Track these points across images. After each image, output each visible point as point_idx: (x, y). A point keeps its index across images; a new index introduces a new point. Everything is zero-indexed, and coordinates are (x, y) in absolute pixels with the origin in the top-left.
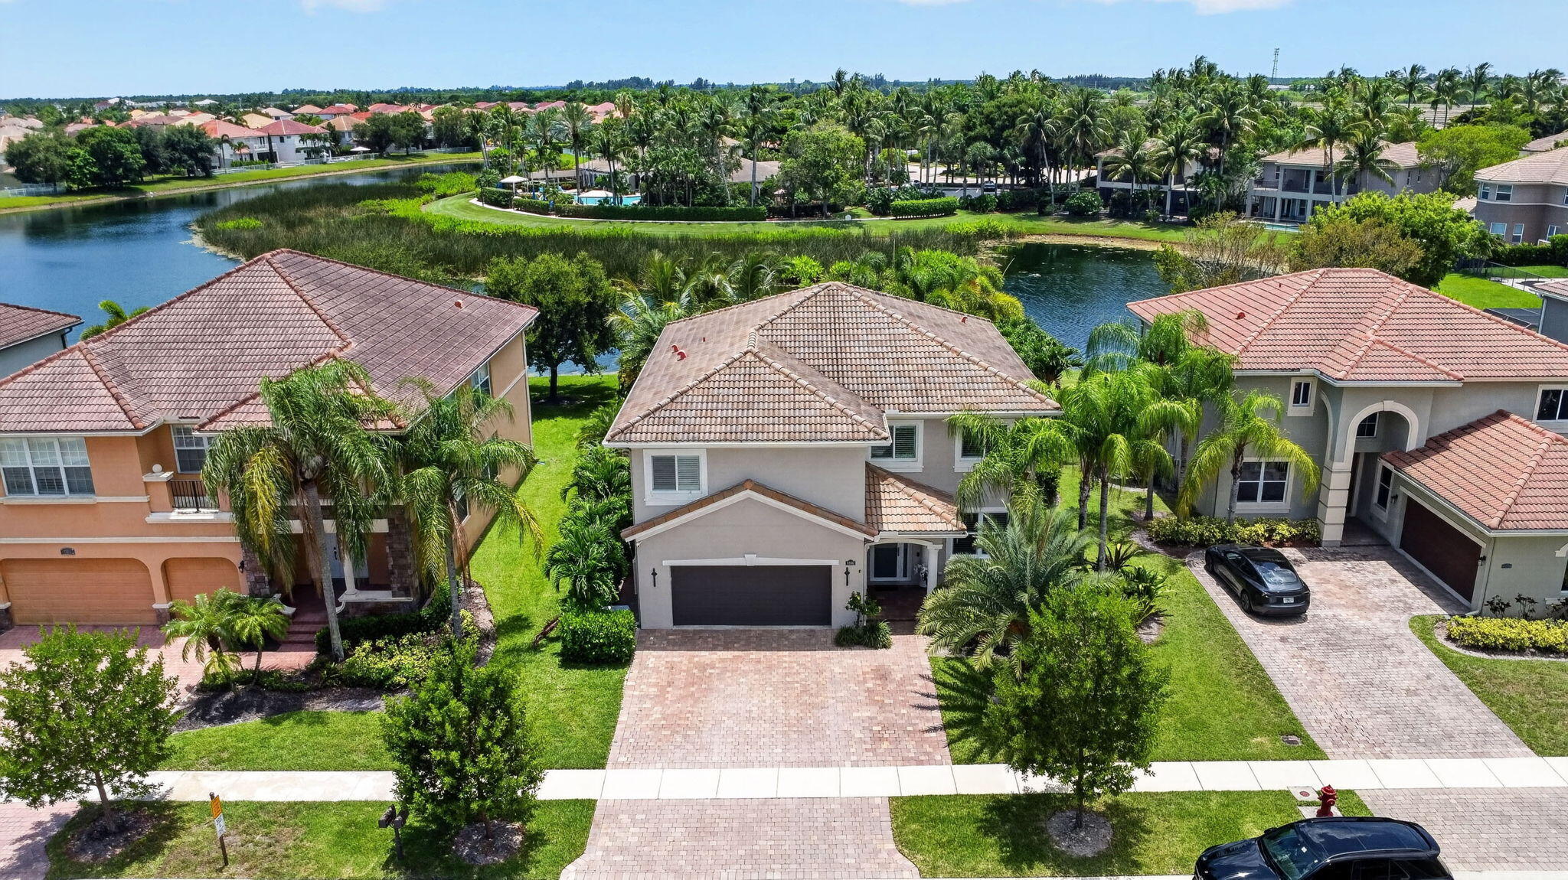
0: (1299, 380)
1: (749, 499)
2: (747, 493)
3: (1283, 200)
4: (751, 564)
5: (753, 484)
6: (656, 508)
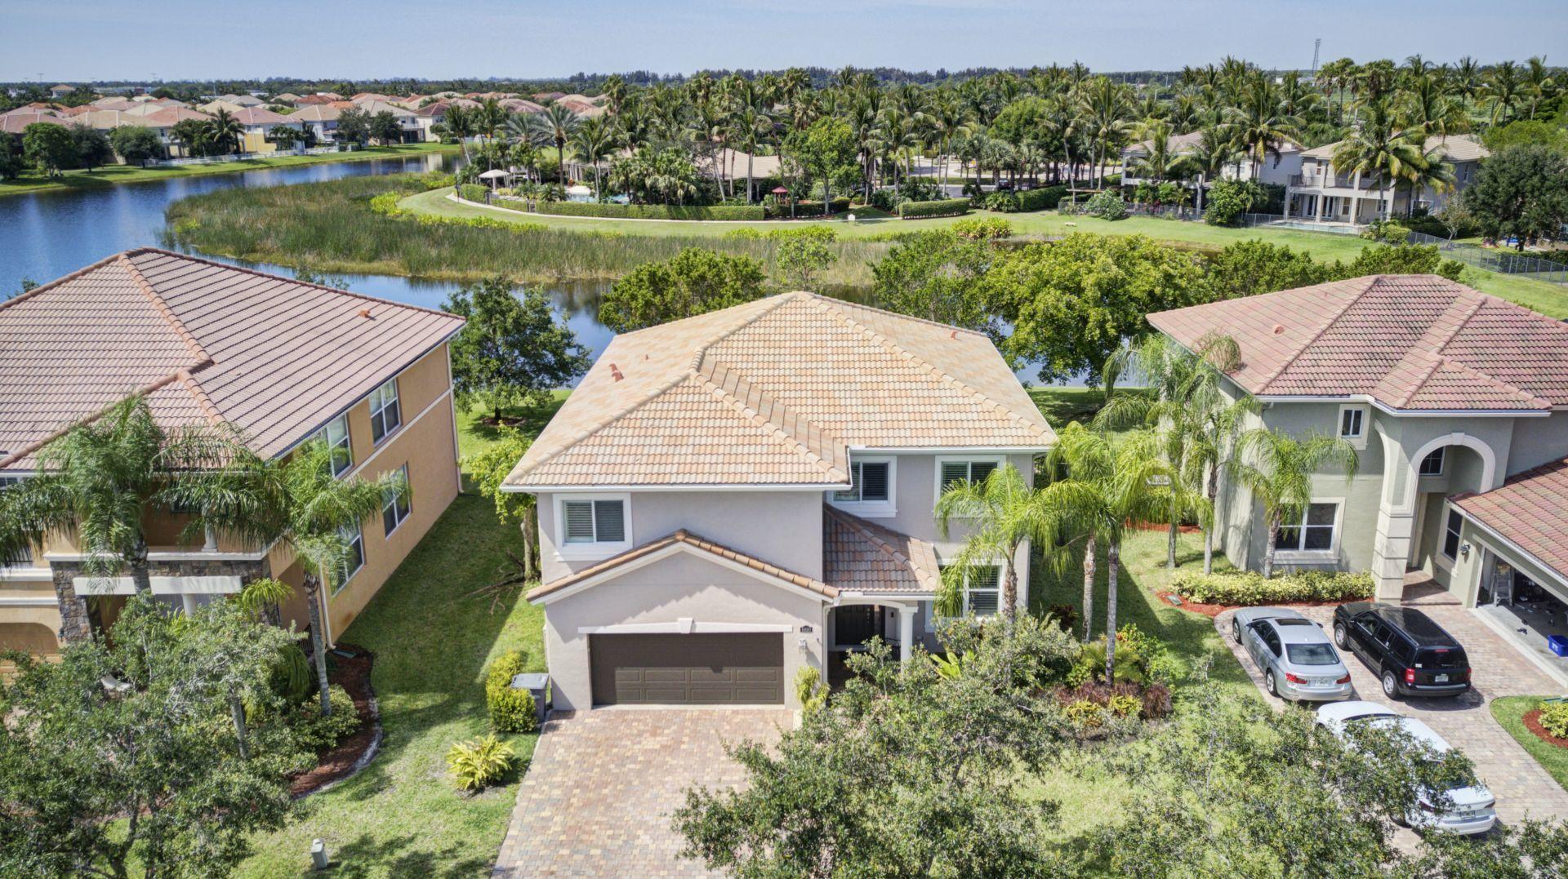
0: (1349, 407)
1: (682, 555)
2: (681, 546)
3: (1325, 198)
4: (686, 630)
5: (688, 534)
6: (570, 563)
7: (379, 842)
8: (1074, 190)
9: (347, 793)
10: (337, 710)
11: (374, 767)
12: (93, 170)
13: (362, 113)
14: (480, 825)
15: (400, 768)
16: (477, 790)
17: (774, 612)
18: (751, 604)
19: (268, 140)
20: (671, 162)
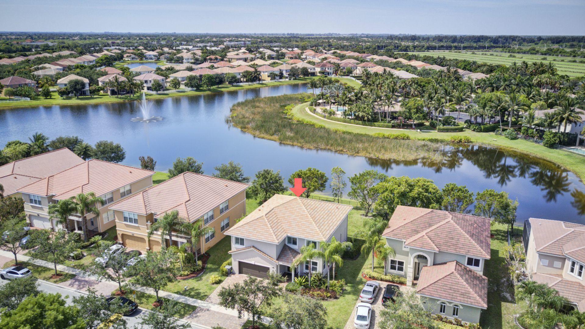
1: (253, 250)
4: (253, 264)
5: (253, 247)
6: (236, 248)
7: (195, 289)
8: (501, 127)
9: (195, 280)
10: (199, 265)
11: (201, 277)
12: (219, 86)
13: (297, 68)
14: (210, 289)
15: (204, 278)
16: (213, 284)
17: (268, 264)
18: (264, 261)
19: (269, 76)
20: (365, 108)
